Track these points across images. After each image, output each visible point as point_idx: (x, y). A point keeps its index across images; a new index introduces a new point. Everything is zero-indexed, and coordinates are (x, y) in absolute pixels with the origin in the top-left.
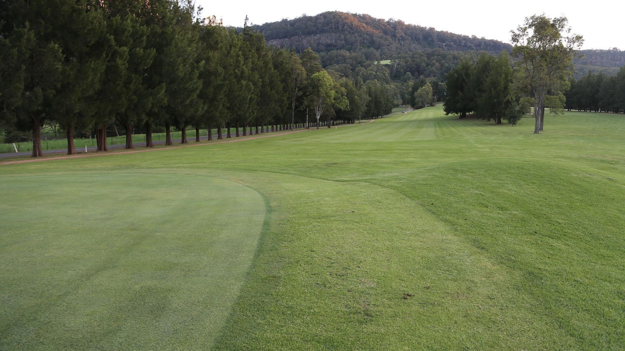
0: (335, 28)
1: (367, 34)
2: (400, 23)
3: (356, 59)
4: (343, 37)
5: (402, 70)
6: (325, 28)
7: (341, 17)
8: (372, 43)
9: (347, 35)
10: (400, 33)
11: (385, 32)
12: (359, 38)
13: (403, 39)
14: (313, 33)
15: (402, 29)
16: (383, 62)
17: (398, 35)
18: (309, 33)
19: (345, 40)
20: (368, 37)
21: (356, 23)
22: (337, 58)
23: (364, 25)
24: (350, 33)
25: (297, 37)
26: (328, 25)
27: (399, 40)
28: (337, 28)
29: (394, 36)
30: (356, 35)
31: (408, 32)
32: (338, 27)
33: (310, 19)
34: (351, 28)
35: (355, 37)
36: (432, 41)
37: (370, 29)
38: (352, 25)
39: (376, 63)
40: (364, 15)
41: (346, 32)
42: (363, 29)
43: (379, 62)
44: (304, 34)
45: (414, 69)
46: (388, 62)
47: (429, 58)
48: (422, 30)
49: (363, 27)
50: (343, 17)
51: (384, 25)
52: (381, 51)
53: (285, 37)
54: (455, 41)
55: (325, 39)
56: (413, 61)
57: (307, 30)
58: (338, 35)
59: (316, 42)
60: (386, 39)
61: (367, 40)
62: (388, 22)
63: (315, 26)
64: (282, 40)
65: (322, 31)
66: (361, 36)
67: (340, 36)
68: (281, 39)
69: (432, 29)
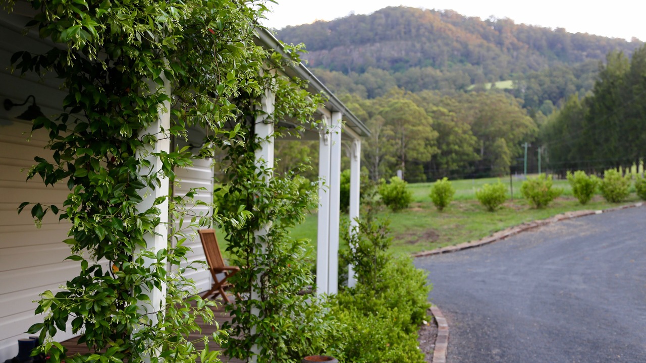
0: (405, 33)
1: (457, 41)
2: (508, 22)
3: (454, 82)
4: (418, 46)
5: (536, 98)
6: (388, 33)
7: (413, 15)
8: (466, 56)
9: (425, 43)
10: (509, 38)
11: (485, 37)
12: (445, 49)
13: (515, 48)
14: (369, 40)
15: (512, 32)
16: (501, 85)
17: (507, 42)
18: (363, 41)
19: (423, 51)
20: (458, 45)
21: (438, 23)
22: (422, 79)
23: (450, 26)
24: (429, 40)
25: (342, 48)
26: (393, 28)
27: (508, 49)
28: (408, 32)
29: (500, 43)
30: (440, 42)
31: (523, 36)
32: (410, 31)
33: (362, 18)
34: (431, 32)
35: (439, 46)
36: (563, 49)
37: (462, 34)
38: (432, 27)
39: (488, 86)
40: (446, 11)
41: (424, 39)
42: (449, 33)
43: (493, 85)
44: (353, 42)
45: (554, 95)
46: (508, 84)
47: (578, 77)
48: (545, 32)
49: (450, 30)
50: (417, 14)
51: (482, 26)
52: (484, 68)
53: (323, 47)
54: (602, 49)
55: (389, 50)
56: (553, 82)
57: (359, 36)
58: (410, 43)
59: (375, 55)
60: (488, 49)
61: (458, 50)
62: (488, 21)
63: (371, 30)
64: (317, 53)
65: (383, 38)
66: (447, 44)
67: (414, 46)
68: (316, 50)
69: (560, 31)
